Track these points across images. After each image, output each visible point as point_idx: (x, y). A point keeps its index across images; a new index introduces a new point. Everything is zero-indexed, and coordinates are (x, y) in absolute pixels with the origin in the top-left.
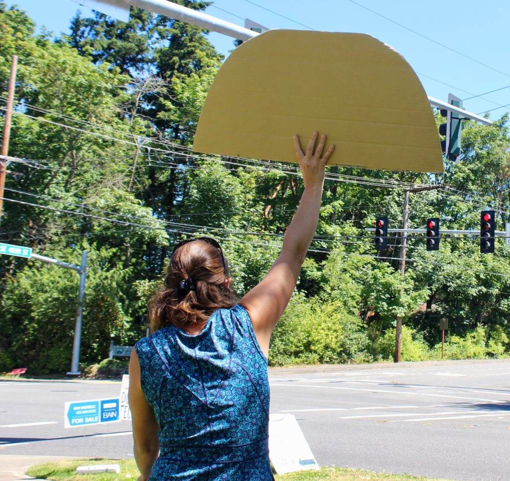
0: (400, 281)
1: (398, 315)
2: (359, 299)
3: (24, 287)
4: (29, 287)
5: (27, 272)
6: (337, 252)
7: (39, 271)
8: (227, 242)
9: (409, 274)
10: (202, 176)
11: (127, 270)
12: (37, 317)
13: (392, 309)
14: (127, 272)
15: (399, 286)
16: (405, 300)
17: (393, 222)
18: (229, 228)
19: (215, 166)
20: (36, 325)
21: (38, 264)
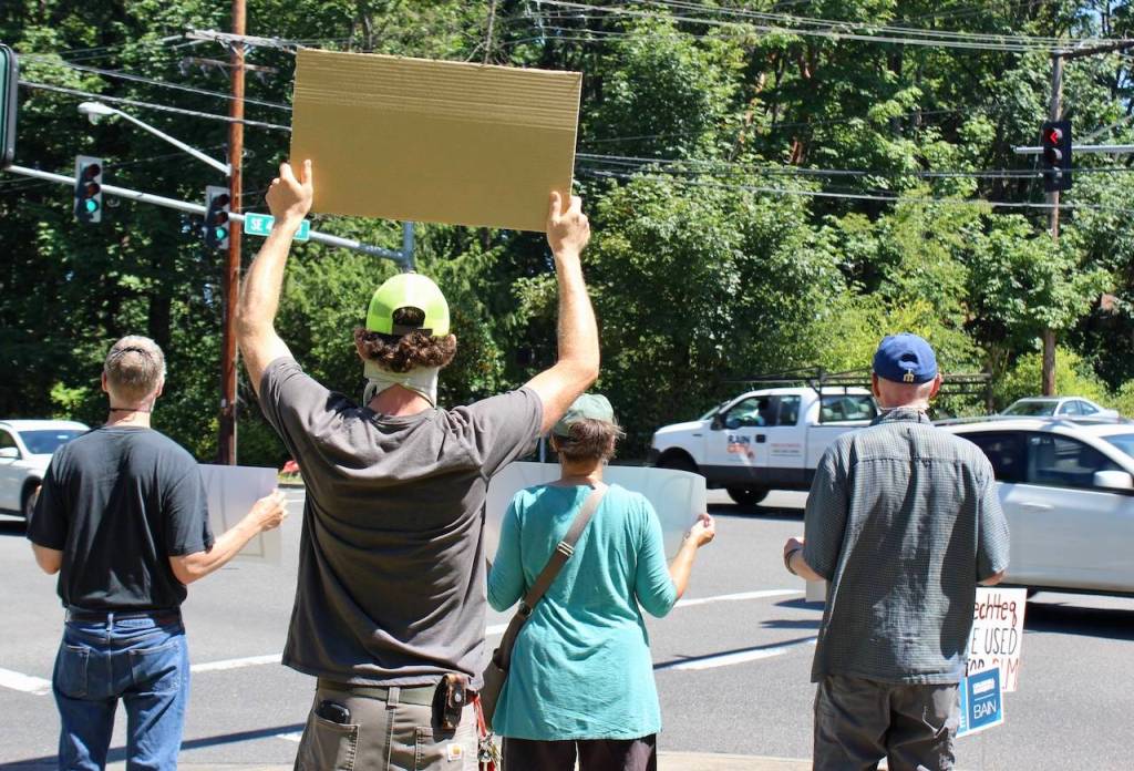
0: (1050, 253)
1: (1050, 325)
2: (963, 292)
3: (294, 297)
4: (303, 298)
5: (295, 268)
6: (914, 196)
7: (319, 264)
8: (695, 189)
9: (1069, 237)
10: (636, 51)
11: (488, 253)
12: (323, 356)
13: (1036, 313)
14: (489, 259)
15: (1050, 264)
16: (1062, 293)
17: (1025, 126)
18: (697, 161)
19: (661, 29)
20: (322, 373)
21: (315, 250)
